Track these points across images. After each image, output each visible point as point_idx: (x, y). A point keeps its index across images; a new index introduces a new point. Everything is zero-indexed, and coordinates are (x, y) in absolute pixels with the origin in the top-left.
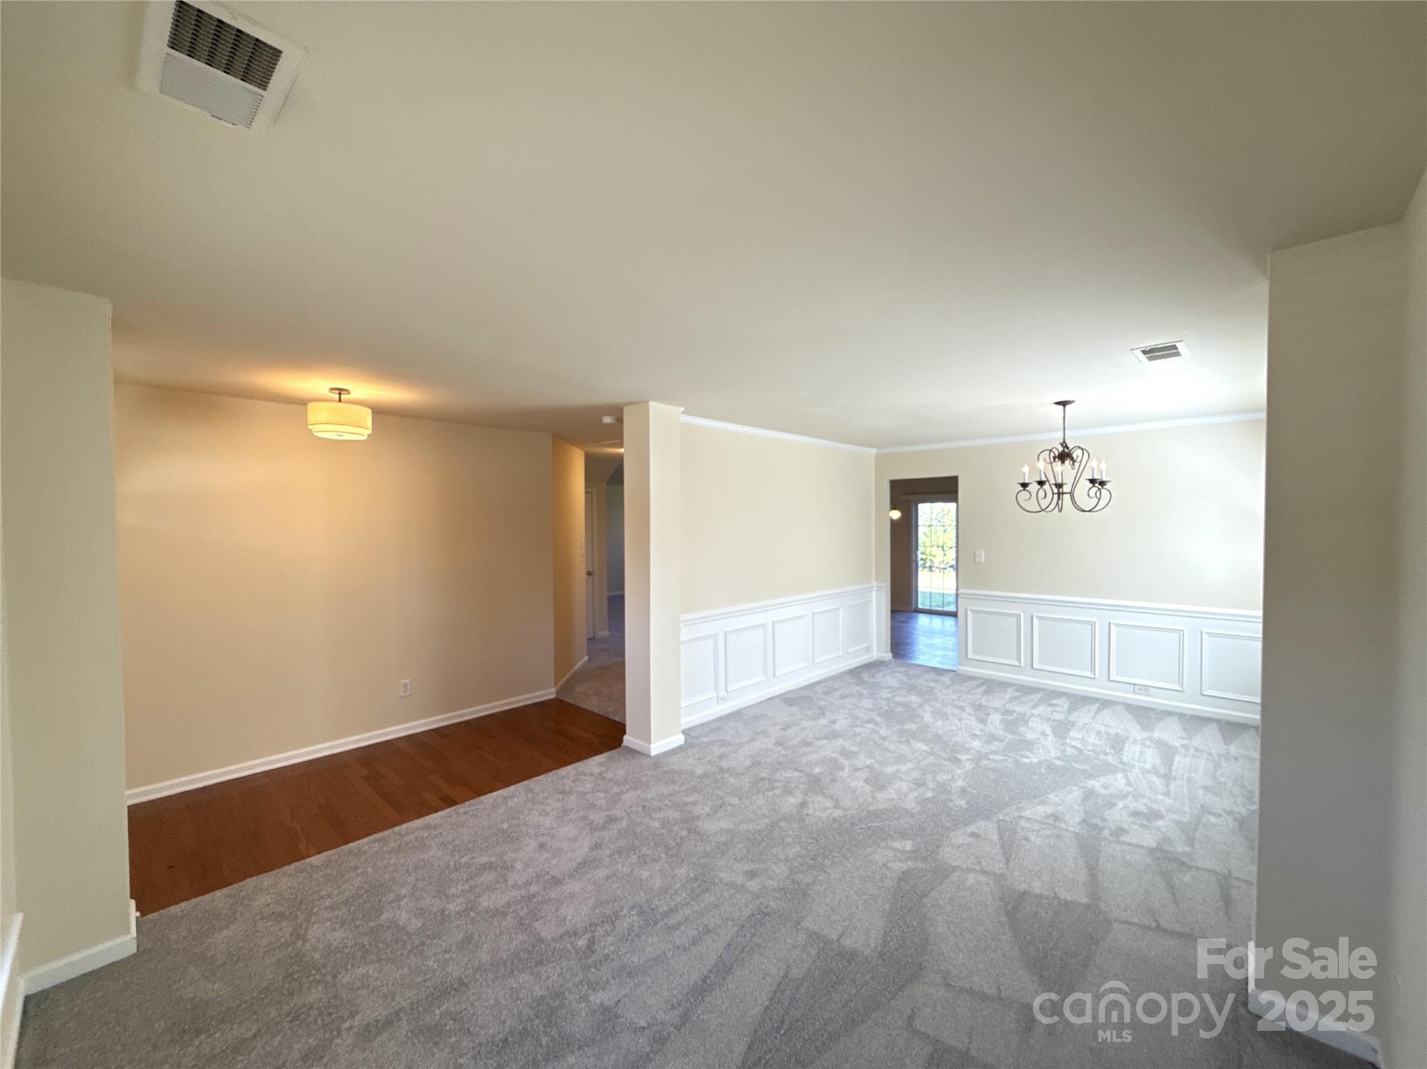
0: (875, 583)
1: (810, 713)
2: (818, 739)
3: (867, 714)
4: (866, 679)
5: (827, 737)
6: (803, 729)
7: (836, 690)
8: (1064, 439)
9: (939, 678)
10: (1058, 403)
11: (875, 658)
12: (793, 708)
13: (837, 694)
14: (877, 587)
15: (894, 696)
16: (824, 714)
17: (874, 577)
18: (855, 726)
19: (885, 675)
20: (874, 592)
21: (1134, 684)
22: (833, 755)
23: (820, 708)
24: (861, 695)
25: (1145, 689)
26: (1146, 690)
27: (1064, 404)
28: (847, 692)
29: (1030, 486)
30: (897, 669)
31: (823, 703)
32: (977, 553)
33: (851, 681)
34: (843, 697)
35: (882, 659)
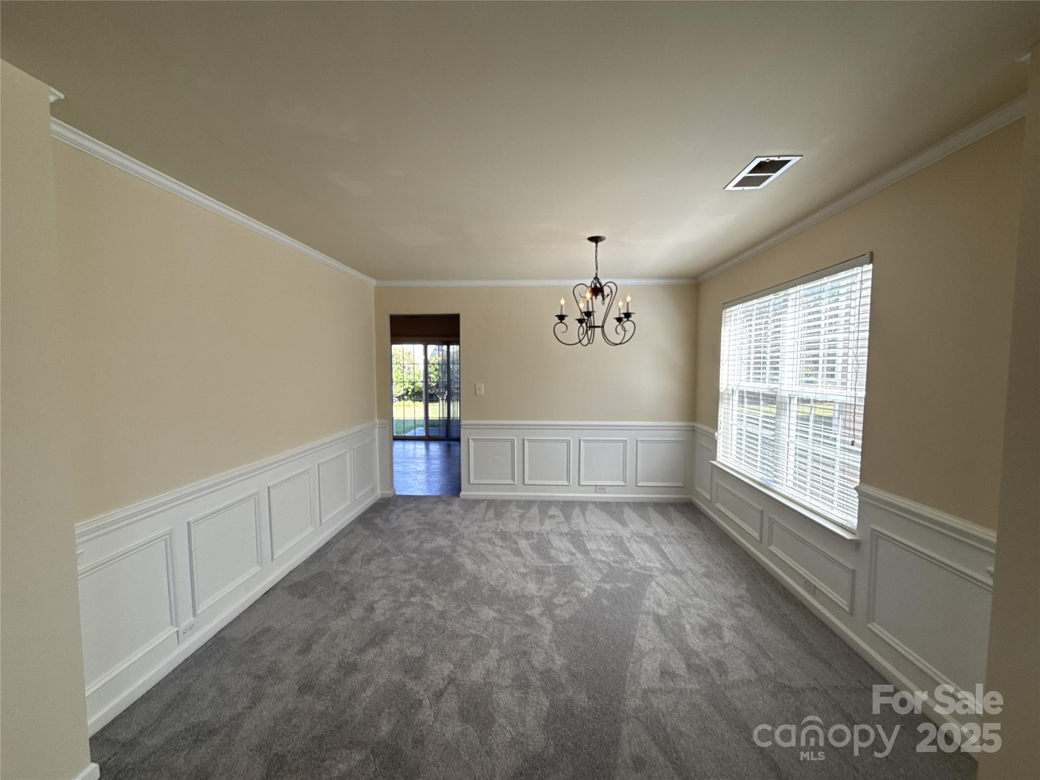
0: (377, 421)
1: (333, 601)
2: (362, 651)
3: (405, 580)
4: (381, 527)
5: (372, 643)
6: (334, 637)
7: (353, 552)
8: (596, 274)
9: (450, 508)
10: (592, 239)
11: (379, 497)
12: (307, 600)
13: (358, 557)
14: (379, 424)
15: (421, 543)
16: (354, 598)
17: (376, 415)
18: (401, 607)
19: (399, 517)
20: (377, 430)
21: (596, 486)
22: (396, 677)
23: (344, 588)
24: (386, 551)
25: (601, 489)
26: (603, 489)
27: (595, 239)
28: (369, 552)
29: (566, 318)
30: (407, 507)
31: (345, 579)
32: (477, 387)
33: (366, 533)
34: (367, 560)
35: (386, 496)
